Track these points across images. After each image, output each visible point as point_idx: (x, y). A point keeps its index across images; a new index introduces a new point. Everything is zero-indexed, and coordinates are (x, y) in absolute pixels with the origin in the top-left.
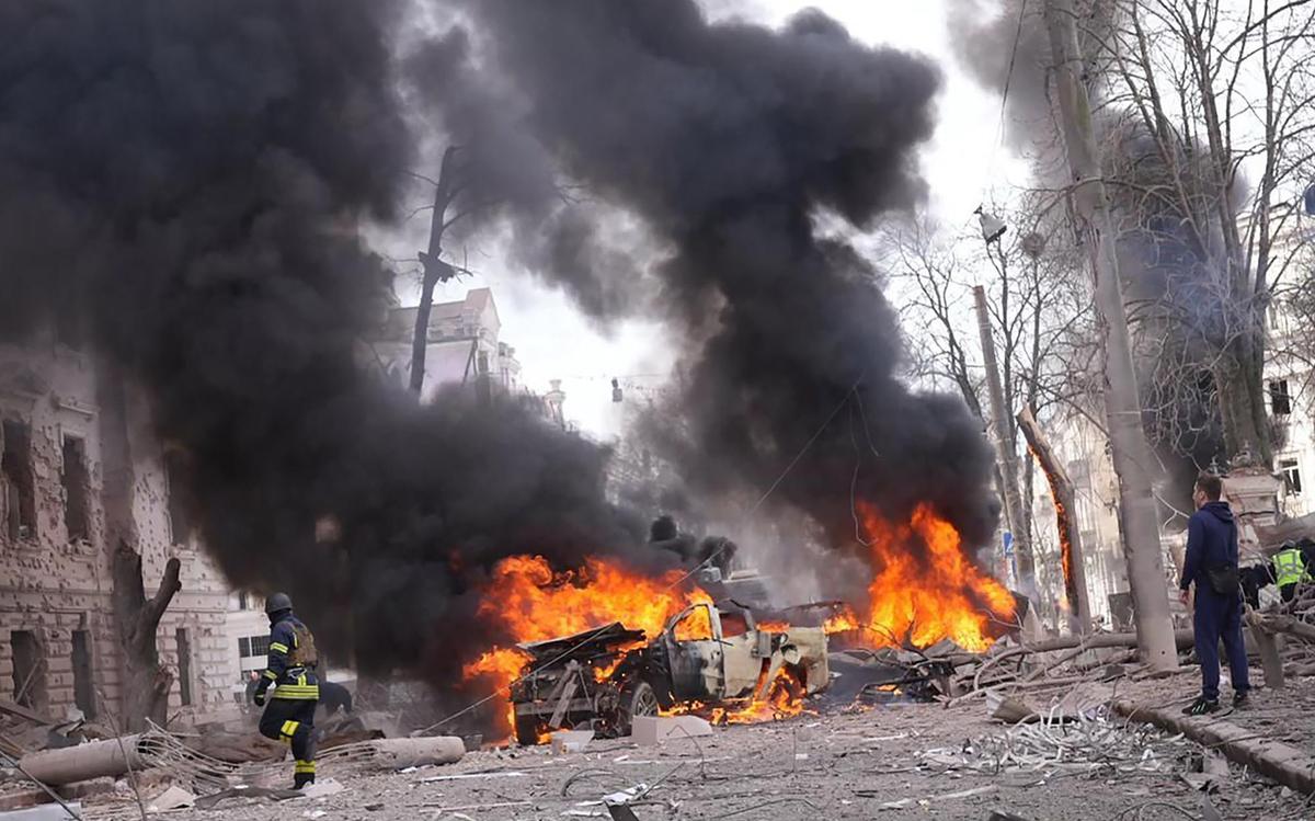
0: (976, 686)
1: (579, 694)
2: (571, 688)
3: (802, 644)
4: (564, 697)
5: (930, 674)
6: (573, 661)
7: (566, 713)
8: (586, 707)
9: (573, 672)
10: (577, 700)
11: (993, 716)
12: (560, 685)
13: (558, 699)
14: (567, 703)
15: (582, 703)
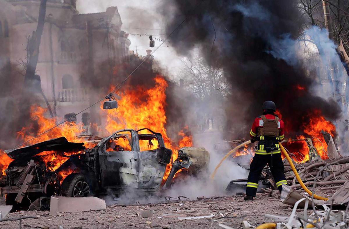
0: (294, 183)
1: (35, 181)
2: (30, 178)
3: (191, 156)
4: (25, 182)
5: (267, 175)
6: (32, 160)
7: (26, 193)
8: (40, 190)
9: (32, 167)
10: (34, 186)
11: (284, 203)
12: (23, 175)
13: (22, 184)
14: (27, 186)
15: (38, 187)
